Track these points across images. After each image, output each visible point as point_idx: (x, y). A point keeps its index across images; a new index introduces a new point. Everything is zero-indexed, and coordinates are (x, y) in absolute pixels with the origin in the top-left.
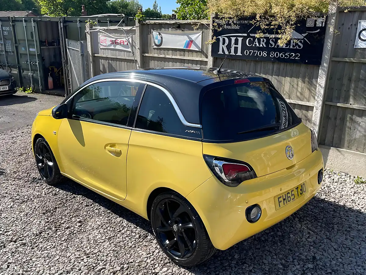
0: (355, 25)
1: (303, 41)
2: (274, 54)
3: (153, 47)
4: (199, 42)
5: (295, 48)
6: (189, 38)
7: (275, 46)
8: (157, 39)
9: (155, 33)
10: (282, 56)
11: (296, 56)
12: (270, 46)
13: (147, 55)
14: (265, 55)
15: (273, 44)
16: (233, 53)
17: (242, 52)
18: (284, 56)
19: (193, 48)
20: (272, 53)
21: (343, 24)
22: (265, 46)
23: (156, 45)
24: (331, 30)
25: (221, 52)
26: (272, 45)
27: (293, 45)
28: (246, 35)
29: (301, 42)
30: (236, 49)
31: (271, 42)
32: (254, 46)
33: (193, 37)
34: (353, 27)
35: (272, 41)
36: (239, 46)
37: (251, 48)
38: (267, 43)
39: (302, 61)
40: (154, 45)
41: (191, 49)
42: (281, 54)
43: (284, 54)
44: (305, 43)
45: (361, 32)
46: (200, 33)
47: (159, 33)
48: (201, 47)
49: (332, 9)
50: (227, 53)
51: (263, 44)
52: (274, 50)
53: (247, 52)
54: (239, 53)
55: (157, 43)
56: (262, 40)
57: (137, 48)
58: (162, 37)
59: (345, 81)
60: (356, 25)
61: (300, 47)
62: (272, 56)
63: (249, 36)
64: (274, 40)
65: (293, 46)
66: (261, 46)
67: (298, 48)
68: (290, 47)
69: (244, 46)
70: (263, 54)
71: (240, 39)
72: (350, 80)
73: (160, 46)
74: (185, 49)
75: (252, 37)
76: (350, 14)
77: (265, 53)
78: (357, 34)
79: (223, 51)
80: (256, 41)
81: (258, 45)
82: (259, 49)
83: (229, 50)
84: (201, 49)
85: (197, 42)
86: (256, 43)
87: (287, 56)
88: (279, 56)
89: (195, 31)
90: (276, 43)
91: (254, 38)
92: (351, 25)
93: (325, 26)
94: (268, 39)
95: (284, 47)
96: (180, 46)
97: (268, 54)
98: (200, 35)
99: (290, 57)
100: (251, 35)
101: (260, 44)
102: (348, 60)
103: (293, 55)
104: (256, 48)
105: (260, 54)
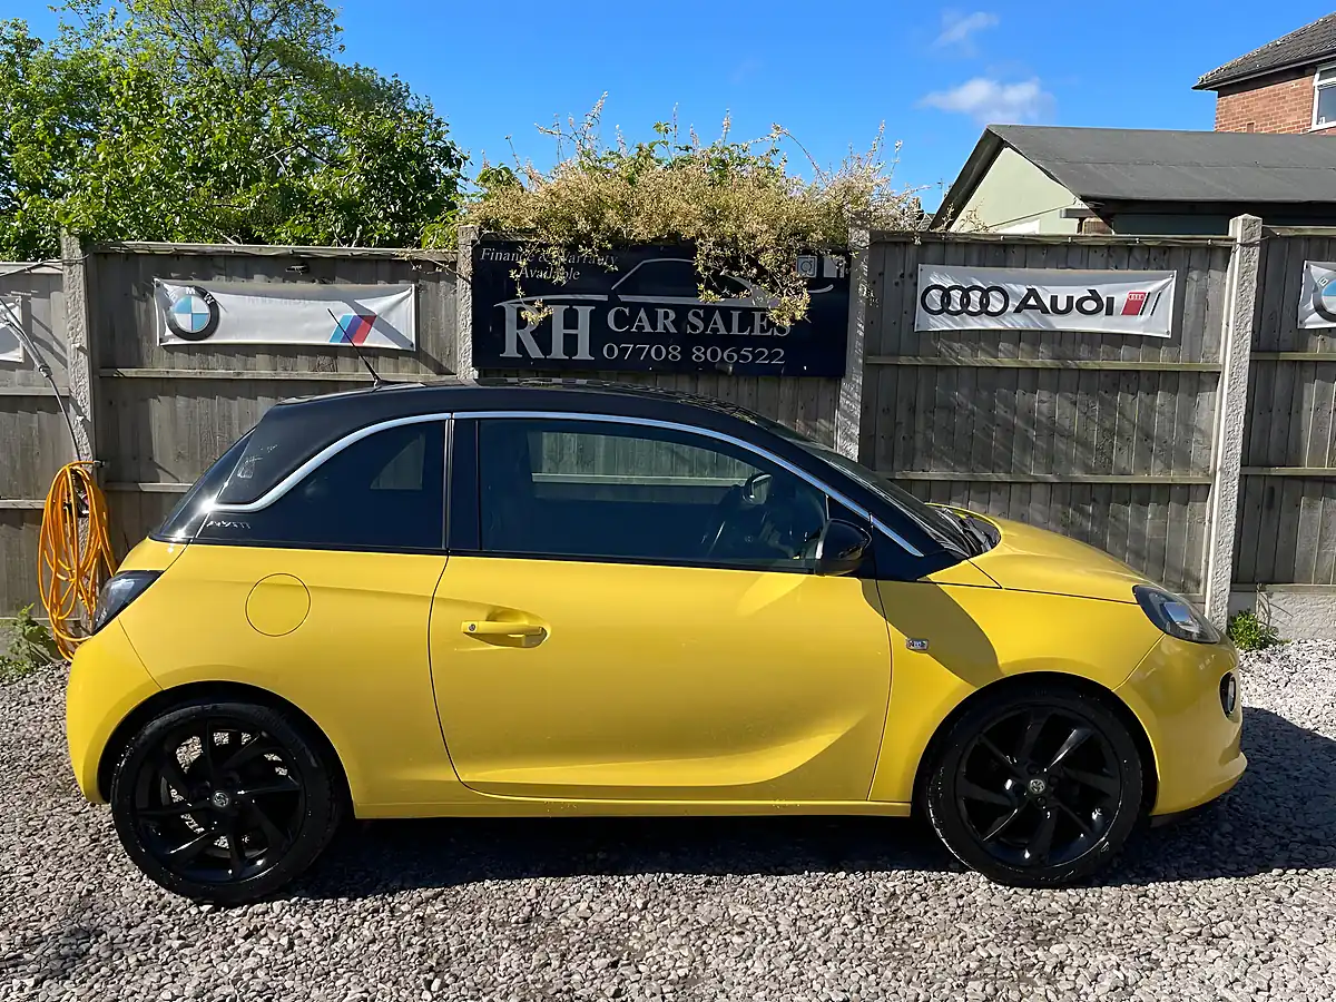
0: (911, 276)
2: (705, 353)
3: (161, 341)
4: (403, 320)
5: (769, 333)
6: (357, 308)
7: (706, 328)
8: (186, 309)
9: (173, 290)
10: (730, 357)
11: (771, 357)
12: (689, 331)
13: (126, 372)
14: (674, 357)
15: (701, 325)
16: (558, 352)
17: (595, 347)
18: (736, 358)
20: (699, 350)
21: (881, 274)
22: (673, 330)
23: (179, 333)
24: (863, 290)
25: (511, 351)
26: (694, 327)
27: (762, 326)
28: (604, 298)
30: (571, 343)
31: (691, 317)
32: (634, 330)
33: (375, 306)
34: (909, 282)
35: (696, 315)
36: (583, 331)
37: (628, 337)
38: (681, 322)
39: (792, 370)
40: (168, 332)
41: (365, 344)
42: (725, 354)
43: (738, 353)
46: (408, 292)
47: (197, 288)
48: (414, 341)
49: (859, 238)
50: (535, 352)
51: (666, 323)
52: (703, 340)
53: (611, 351)
54: (583, 353)
56: (661, 311)
57: (71, 347)
58: (213, 306)
59: (902, 415)
60: (914, 275)
61: (782, 330)
62: (698, 357)
63: (614, 302)
64: (701, 312)
67: (776, 333)
68: (752, 331)
69: (599, 332)
70: (668, 353)
71: (584, 313)
72: (912, 410)
74: (339, 344)
75: (625, 304)
76: (897, 249)
77: (675, 349)
79: (521, 346)
80: (642, 314)
81: (648, 329)
82: (653, 339)
83: (545, 345)
84: (412, 345)
85: (393, 321)
86: (640, 321)
87: (746, 358)
88: (722, 358)
89: (381, 285)
90: (706, 320)
91: (635, 307)
92: (902, 276)
93: (847, 276)
94: (681, 311)
95: (735, 331)
96: (310, 334)
97: (686, 353)
98: (408, 296)
99: (755, 358)
100: (623, 298)
101: (654, 326)
102: (903, 360)
103: (764, 353)
104: (641, 337)
105: (658, 353)
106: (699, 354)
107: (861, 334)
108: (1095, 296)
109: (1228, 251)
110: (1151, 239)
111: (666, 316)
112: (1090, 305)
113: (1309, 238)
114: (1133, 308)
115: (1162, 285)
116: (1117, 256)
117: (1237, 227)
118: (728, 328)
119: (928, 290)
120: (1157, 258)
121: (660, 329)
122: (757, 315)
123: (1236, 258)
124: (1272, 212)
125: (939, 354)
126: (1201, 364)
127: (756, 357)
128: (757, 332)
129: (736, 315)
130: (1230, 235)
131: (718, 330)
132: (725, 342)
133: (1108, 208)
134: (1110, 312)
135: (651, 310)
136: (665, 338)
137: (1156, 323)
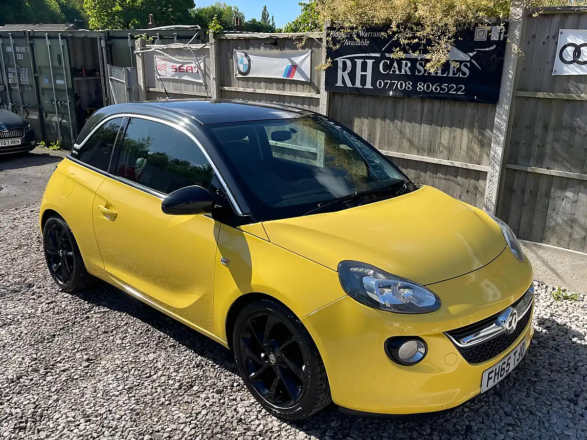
0: (554, 37)
1: (468, 64)
2: (423, 87)
3: (236, 76)
4: (306, 67)
5: (457, 75)
6: (292, 61)
7: (425, 73)
8: (242, 62)
9: (239, 54)
10: (436, 89)
11: (457, 90)
12: (417, 73)
13: (226, 88)
14: (409, 88)
15: (422, 70)
16: (358, 84)
17: (373, 82)
18: (439, 90)
19: (297, 77)
20: (420, 84)
21: (534, 37)
23: (240, 73)
24: (515, 47)
25: (339, 83)
26: (419, 71)
27: (454, 71)
28: (378, 55)
29: (466, 66)
30: (363, 79)
31: (418, 66)
32: (391, 73)
33: (297, 60)
34: (551, 39)
35: (420, 64)
36: (369, 73)
37: (387, 77)
38: (413, 68)
39: (468, 98)
40: (237, 72)
41: (294, 79)
42: (434, 87)
43: (440, 86)
44: (472, 68)
46: (308, 54)
47: (245, 53)
48: (309, 78)
49: (517, 12)
50: (349, 84)
52: (424, 79)
53: (380, 83)
54: (368, 85)
55: (242, 70)
56: (404, 63)
57: (212, 77)
58: (249, 61)
59: (538, 130)
60: (556, 37)
61: (464, 74)
62: (420, 89)
63: (383, 57)
64: (423, 62)
65: (454, 74)
67: (461, 76)
68: (448, 74)
69: (376, 74)
70: (406, 86)
71: (370, 63)
72: (546, 128)
73: (247, 75)
74: (285, 78)
75: (389, 58)
76: (546, 19)
77: (409, 84)
78: (558, 53)
79: (344, 82)
80: (395, 64)
81: (397, 72)
82: (399, 78)
83: (353, 81)
85: (303, 67)
86: (394, 68)
87: (444, 90)
88: (432, 89)
89: (299, 51)
91: (392, 60)
92: (548, 37)
93: (505, 39)
94: (414, 62)
95: (439, 74)
96: (277, 74)
97: (415, 86)
98: (308, 56)
99: (449, 90)
100: (387, 55)
101: (400, 71)
102: (540, 95)
103: (453, 87)
104: (395, 77)
105: (401, 87)
106: (421, 87)
107: (511, 77)
111: (406, 65)
119: (565, 47)
121: (403, 72)
125: (568, 91)
128: (451, 75)
131: (431, 73)
132: (434, 80)
135: (400, 62)
136: (405, 78)
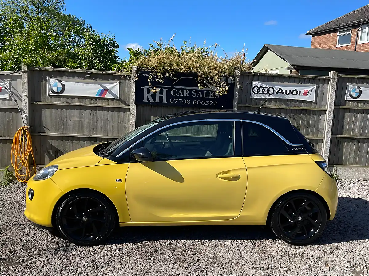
2: (196, 102)
3: (48, 94)
4: (116, 91)
5: (213, 97)
7: (197, 96)
8: (56, 86)
9: (52, 81)
10: (203, 103)
11: (214, 103)
12: (193, 96)
13: (39, 103)
14: (188, 103)
16: (158, 100)
17: (167, 100)
18: (205, 103)
19: (108, 96)
21: (243, 82)
22: (188, 96)
23: (53, 92)
24: (238, 86)
25: (145, 100)
26: (194, 95)
27: (212, 95)
28: (171, 87)
30: (161, 98)
31: (193, 93)
32: (178, 95)
33: (109, 86)
34: (249, 85)
35: (194, 92)
36: (165, 95)
37: (176, 97)
38: (190, 93)
39: (219, 107)
40: (50, 92)
41: (105, 97)
42: (202, 102)
45: (254, 88)
46: (117, 83)
47: (59, 80)
48: (118, 96)
49: (237, 73)
50: (151, 100)
51: (187, 94)
52: (196, 99)
53: (172, 101)
54: (164, 101)
56: (185, 91)
57: (23, 95)
60: (251, 83)
62: (195, 103)
63: (173, 88)
64: (196, 91)
66: (185, 95)
67: (215, 97)
68: (209, 97)
69: (169, 96)
70: (187, 102)
71: (165, 90)
73: (61, 94)
74: (98, 97)
75: (176, 89)
76: (247, 77)
77: (189, 101)
78: (252, 90)
79: (148, 99)
80: (180, 91)
81: (182, 95)
82: (183, 98)
83: (154, 99)
84: (118, 98)
85: (113, 91)
86: (180, 93)
87: (207, 103)
88: (201, 103)
89: (110, 81)
90: (197, 93)
91: (178, 89)
92: (248, 83)
93: (234, 83)
94: (191, 91)
95: (204, 96)
96: (92, 94)
97: (192, 102)
101: (183, 94)
102: (248, 105)
103: (212, 102)
104: (180, 97)
105: (184, 102)
106: (195, 102)
107: (237, 98)
108: (296, 90)
109: (329, 80)
110: (310, 76)
111: (187, 92)
112: (295, 93)
113: (349, 78)
114: (305, 94)
115: (312, 88)
116: (302, 80)
117: (331, 74)
118: (203, 95)
120: (311, 81)
122: (210, 93)
123: (331, 82)
124: (340, 71)
126: (322, 108)
127: (210, 103)
128: (210, 97)
129: (205, 92)
130: (329, 76)
131: (200, 96)
132: (202, 99)
133: (298, 68)
134: (299, 95)
135: (183, 90)
136: (186, 98)
137: (311, 98)
